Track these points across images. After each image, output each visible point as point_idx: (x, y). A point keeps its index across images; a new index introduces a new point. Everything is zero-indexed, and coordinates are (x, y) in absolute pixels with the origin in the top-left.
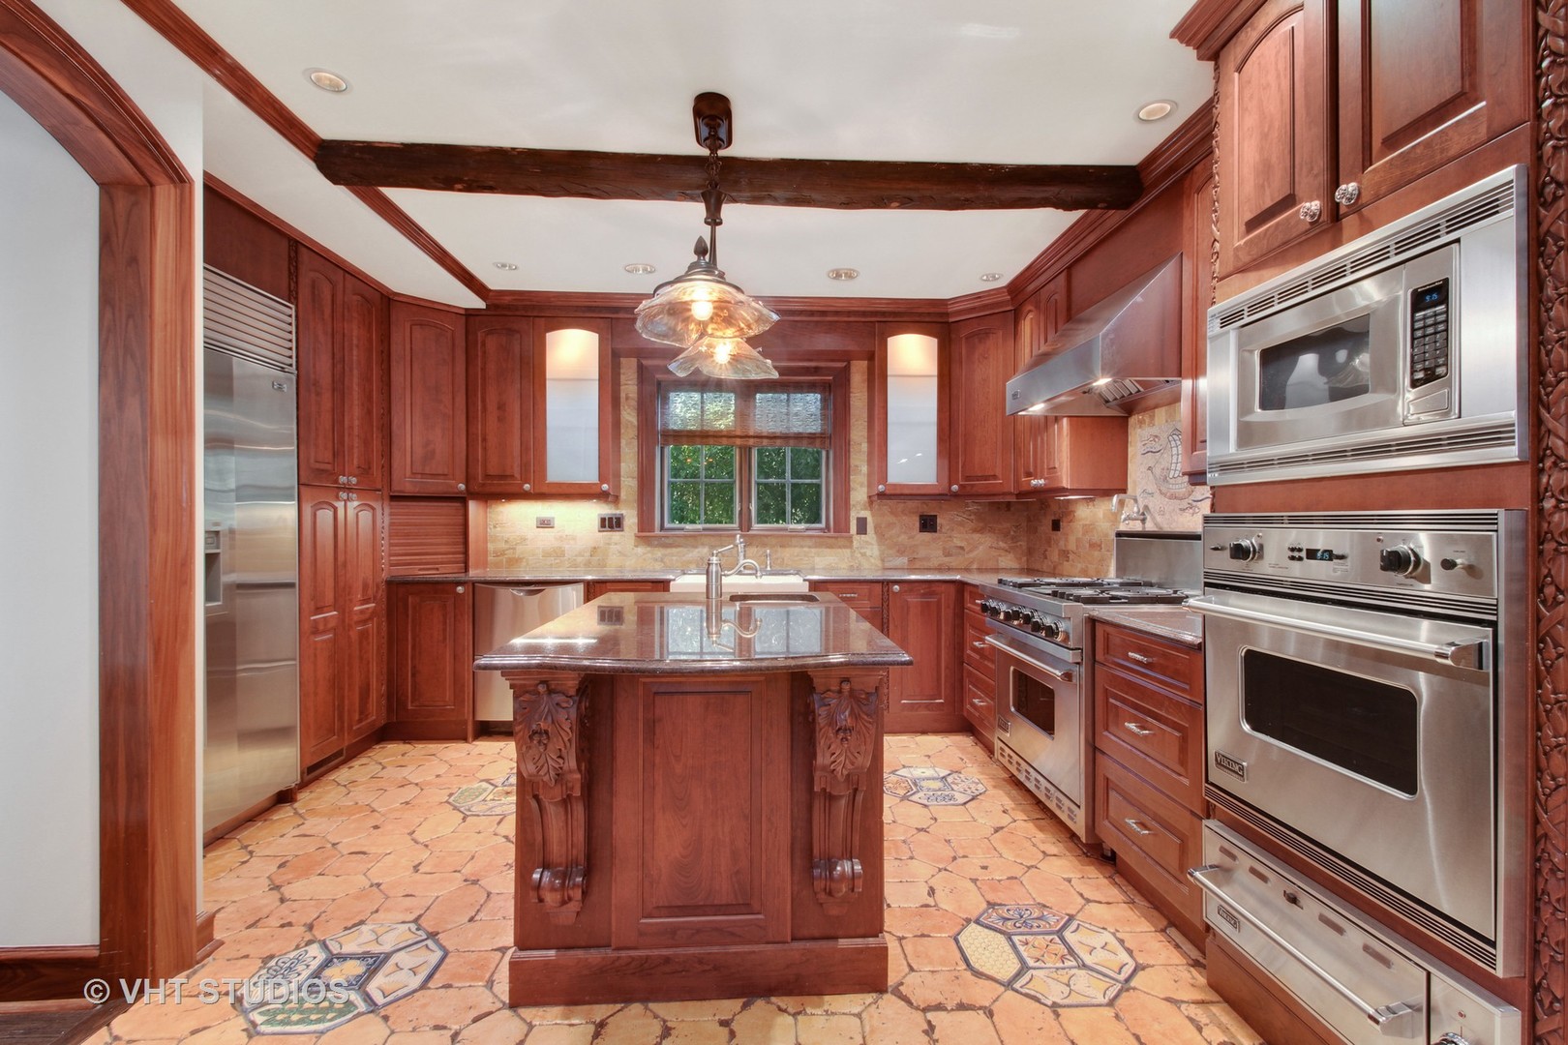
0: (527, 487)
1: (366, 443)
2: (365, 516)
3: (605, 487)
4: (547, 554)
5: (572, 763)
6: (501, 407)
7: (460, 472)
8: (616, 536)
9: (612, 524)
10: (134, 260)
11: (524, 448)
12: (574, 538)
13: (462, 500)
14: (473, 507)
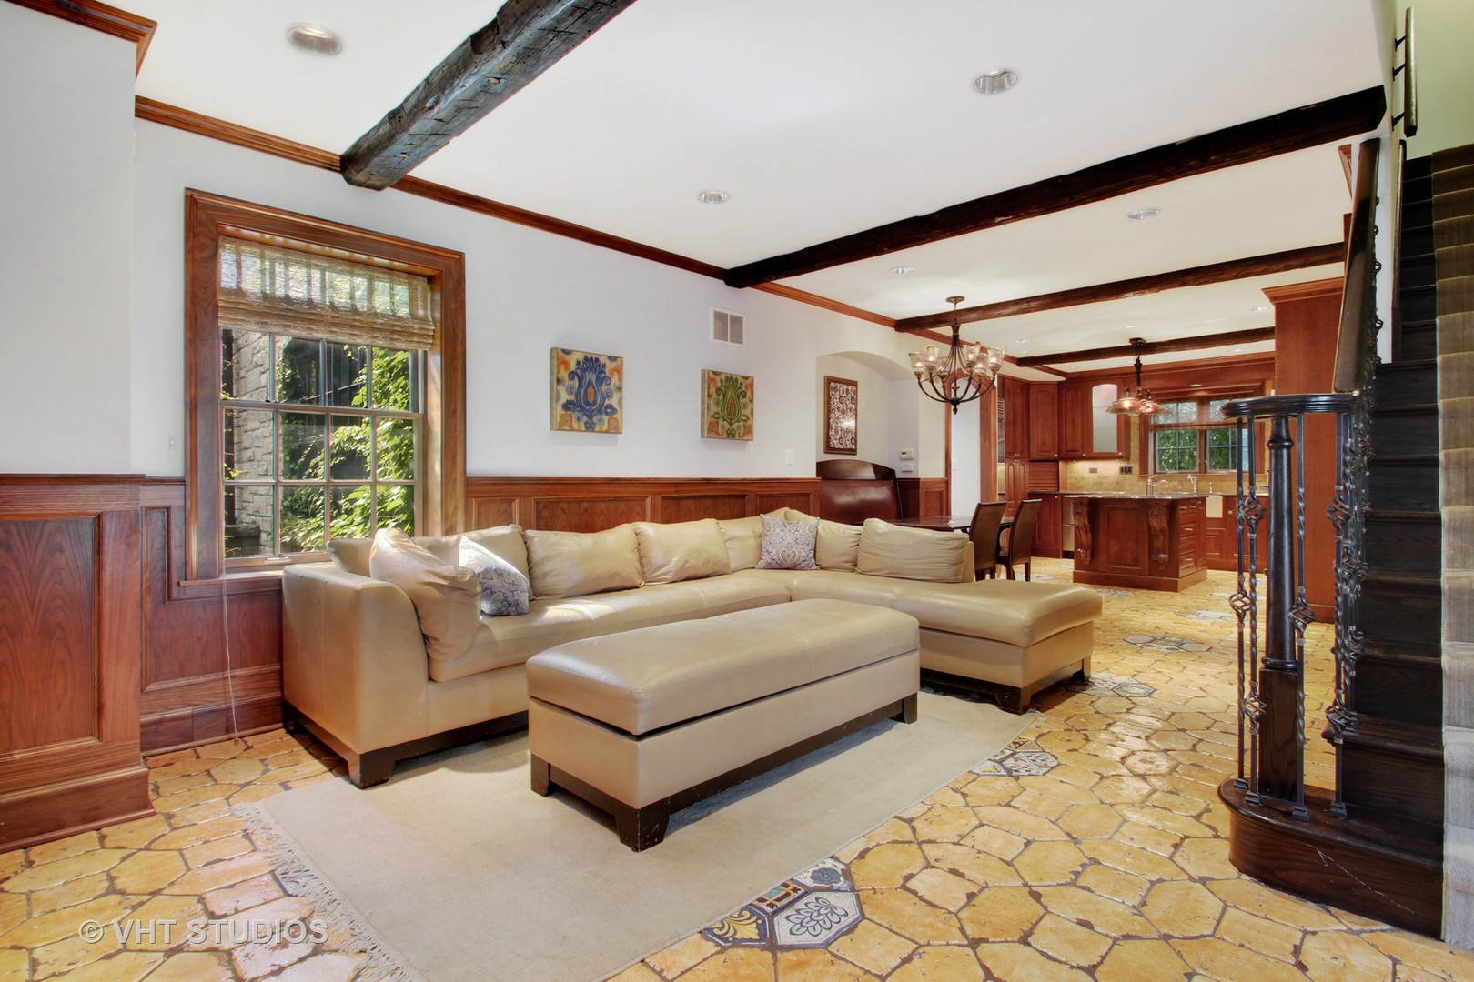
0: (1084, 455)
1: (1022, 441)
2: (1022, 467)
3: (1120, 453)
4: (1094, 485)
5: (1087, 522)
6: (1073, 421)
7: (1056, 449)
8: (1128, 476)
9: (1126, 470)
10: (987, 410)
11: (1083, 438)
12: (1107, 477)
13: (1057, 461)
14: (1060, 463)
